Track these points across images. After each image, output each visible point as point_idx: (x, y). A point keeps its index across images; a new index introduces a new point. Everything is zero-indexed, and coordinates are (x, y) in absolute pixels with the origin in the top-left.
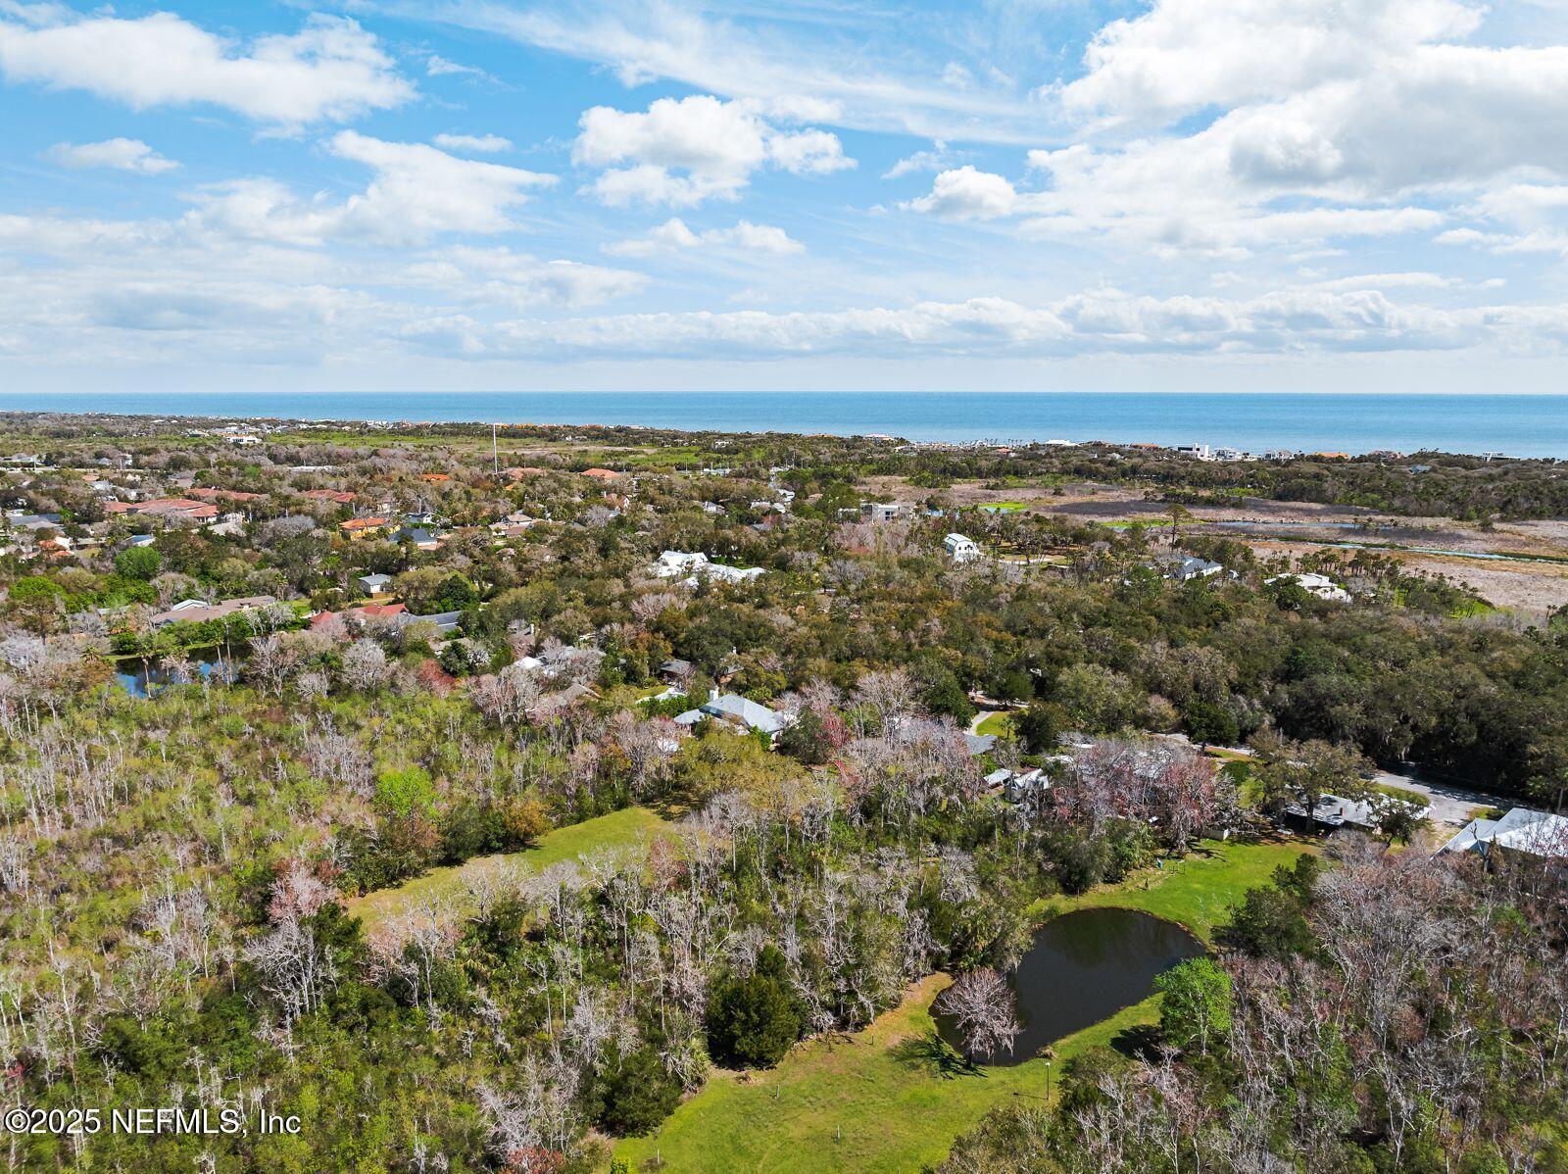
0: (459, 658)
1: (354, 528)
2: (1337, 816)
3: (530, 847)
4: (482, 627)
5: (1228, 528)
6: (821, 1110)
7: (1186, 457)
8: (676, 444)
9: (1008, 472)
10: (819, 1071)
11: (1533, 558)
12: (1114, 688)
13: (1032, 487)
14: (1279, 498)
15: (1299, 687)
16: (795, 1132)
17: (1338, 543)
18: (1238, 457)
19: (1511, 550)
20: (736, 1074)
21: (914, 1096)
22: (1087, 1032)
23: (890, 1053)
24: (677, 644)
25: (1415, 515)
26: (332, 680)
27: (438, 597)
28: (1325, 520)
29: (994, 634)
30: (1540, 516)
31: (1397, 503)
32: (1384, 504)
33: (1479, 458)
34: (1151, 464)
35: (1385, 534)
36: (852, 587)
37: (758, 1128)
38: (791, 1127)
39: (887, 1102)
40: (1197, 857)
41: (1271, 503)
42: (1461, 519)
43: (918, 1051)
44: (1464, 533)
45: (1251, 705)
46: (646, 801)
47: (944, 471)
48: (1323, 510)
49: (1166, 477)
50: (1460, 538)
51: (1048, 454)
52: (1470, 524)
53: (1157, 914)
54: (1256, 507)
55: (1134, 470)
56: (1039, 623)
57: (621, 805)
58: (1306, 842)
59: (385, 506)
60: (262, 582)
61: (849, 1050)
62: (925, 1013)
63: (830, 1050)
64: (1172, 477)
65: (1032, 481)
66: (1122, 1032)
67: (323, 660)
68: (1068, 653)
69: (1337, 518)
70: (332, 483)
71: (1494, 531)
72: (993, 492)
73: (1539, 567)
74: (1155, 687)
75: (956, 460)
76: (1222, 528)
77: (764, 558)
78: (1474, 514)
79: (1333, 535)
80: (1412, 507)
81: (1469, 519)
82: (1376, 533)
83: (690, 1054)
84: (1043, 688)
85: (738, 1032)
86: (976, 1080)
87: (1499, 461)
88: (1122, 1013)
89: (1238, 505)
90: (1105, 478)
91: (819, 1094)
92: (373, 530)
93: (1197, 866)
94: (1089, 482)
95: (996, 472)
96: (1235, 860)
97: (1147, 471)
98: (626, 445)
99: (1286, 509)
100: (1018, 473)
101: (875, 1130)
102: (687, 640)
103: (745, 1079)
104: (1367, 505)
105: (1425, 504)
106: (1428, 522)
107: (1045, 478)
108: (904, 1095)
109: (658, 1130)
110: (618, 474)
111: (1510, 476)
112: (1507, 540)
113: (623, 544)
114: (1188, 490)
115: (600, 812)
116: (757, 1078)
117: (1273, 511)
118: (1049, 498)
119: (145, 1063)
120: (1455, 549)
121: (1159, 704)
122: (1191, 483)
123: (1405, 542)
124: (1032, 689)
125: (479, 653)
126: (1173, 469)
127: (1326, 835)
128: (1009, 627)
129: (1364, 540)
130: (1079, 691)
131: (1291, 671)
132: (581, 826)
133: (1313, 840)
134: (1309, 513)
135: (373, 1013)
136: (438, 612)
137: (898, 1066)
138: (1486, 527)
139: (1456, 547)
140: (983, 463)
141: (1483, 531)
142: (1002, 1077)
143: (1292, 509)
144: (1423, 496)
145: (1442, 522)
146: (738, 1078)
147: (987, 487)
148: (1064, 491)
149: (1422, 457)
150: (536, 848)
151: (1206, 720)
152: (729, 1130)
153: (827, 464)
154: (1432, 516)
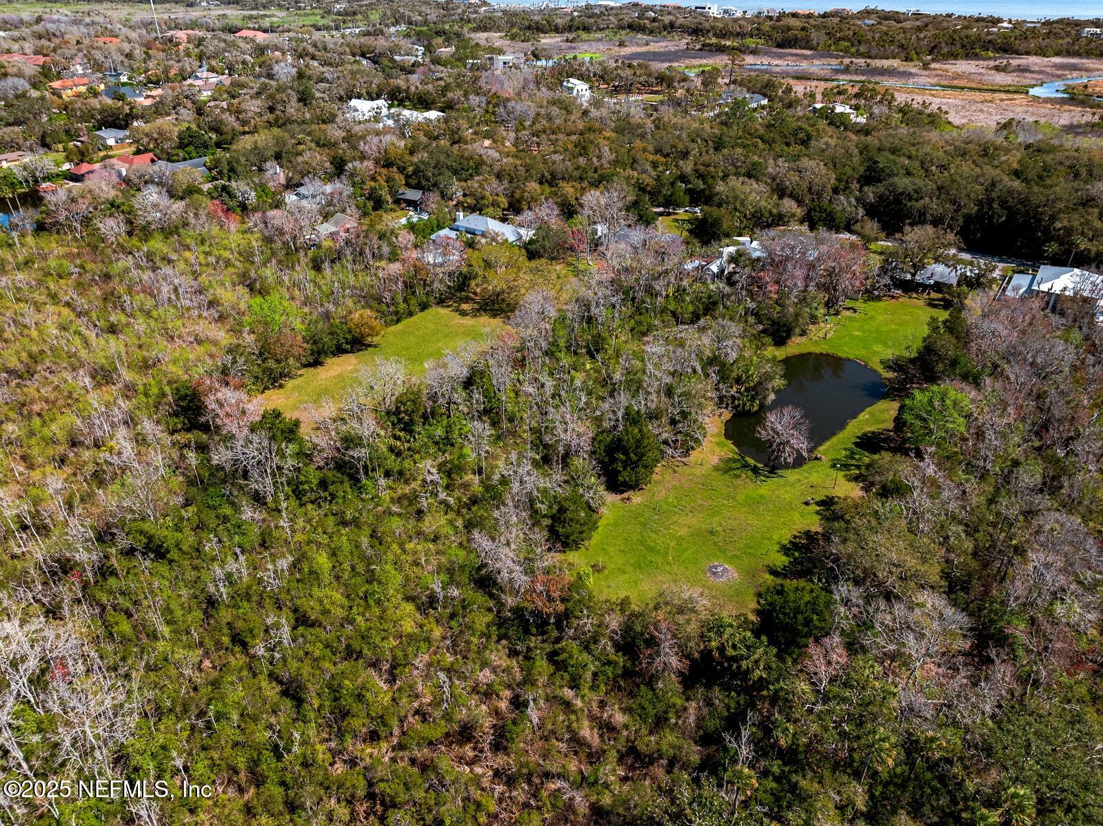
0: (230, 197)
1: (64, 88)
2: (929, 278)
3: (370, 346)
4: (232, 170)
5: (756, 70)
6: (690, 514)
7: (701, 14)
8: (300, 8)
9: (578, 28)
10: (674, 487)
11: (962, 88)
12: (755, 194)
13: (600, 40)
14: (779, 46)
15: (881, 188)
16: (683, 532)
17: (833, 80)
18: (739, 14)
19: (945, 83)
20: (619, 497)
21: (747, 496)
22: (834, 440)
23: (716, 468)
24: (407, 177)
25: (876, 58)
26: (130, 222)
27: (182, 146)
28: (816, 62)
29: (651, 157)
30: (955, 57)
31: (862, 49)
32: (853, 50)
33: (904, 14)
34: (681, 21)
35: (863, 73)
36: (527, 124)
37: (655, 532)
38: (676, 529)
39: (731, 503)
40: (848, 313)
41: (775, 50)
42: (906, 61)
43: (734, 465)
44: (913, 70)
45: (849, 203)
46: (441, 302)
47: (529, 28)
48: (811, 55)
49: (696, 31)
50: (910, 75)
51: (602, 13)
52: (913, 64)
53: (840, 355)
54: (766, 54)
55: (672, 25)
56: (681, 147)
57: (424, 307)
58: (910, 297)
59: (78, 67)
60: (8, 139)
61: (687, 470)
62: (723, 439)
63: (675, 472)
64: (701, 30)
65: (598, 35)
66: (858, 437)
67: (112, 205)
68: (712, 169)
69: (825, 61)
70: (16, 47)
71: (930, 69)
72: (573, 45)
73: (969, 95)
74: (781, 191)
75: (536, 18)
76: (751, 70)
77: (433, 102)
78: (915, 56)
79: (827, 73)
80: (874, 52)
81: (912, 60)
82: (856, 72)
83: (595, 489)
84: (696, 197)
85: (621, 469)
86: (781, 480)
87: (917, 15)
88: (851, 424)
89: (754, 52)
90: (651, 32)
91: (683, 503)
92: (83, 89)
93: (850, 319)
94: (640, 36)
95: (569, 28)
96: (872, 313)
97: (681, 26)
98: (257, 9)
99: (788, 54)
100: (586, 29)
101: (733, 523)
102: (415, 172)
103: (628, 499)
104: (841, 51)
105: (882, 49)
106: (886, 63)
107: (607, 32)
108: (741, 498)
109: (586, 543)
110: (266, 35)
111: (930, 27)
112: (941, 76)
113: (318, 95)
114: (714, 40)
115: (411, 314)
116: (637, 498)
117: (781, 56)
118: (616, 48)
119: (168, 552)
120: (911, 83)
121: (789, 205)
122: (715, 35)
123: (877, 79)
124: (687, 198)
125: (246, 192)
126: (701, 24)
127: (923, 291)
128: (658, 151)
129: (848, 77)
130: (736, 198)
131: (871, 176)
132: (400, 326)
133: (914, 295)
134: (805, 57)
135: (331, 488)
136: (185, 159)
137: (727, 477)
138: (926, 66)
139: (911, 81)
140: (559, 21)
141: (924, 69)
142: (796, 477)
143: (792, 55)
144: (881, 43)
145: (895, 63)
146: (623, 500)
147: (567, 41)
148: (626, 43)
149: (867, 13)
150: (376, 346)
151: (824, 215)
152: (635, 537)
153: (435, 23)
154: (887, 58)
